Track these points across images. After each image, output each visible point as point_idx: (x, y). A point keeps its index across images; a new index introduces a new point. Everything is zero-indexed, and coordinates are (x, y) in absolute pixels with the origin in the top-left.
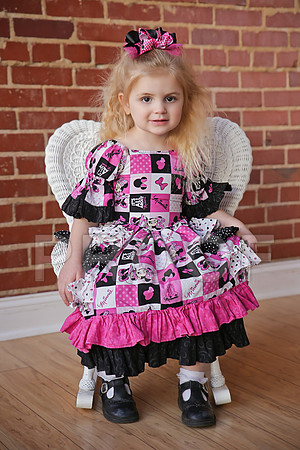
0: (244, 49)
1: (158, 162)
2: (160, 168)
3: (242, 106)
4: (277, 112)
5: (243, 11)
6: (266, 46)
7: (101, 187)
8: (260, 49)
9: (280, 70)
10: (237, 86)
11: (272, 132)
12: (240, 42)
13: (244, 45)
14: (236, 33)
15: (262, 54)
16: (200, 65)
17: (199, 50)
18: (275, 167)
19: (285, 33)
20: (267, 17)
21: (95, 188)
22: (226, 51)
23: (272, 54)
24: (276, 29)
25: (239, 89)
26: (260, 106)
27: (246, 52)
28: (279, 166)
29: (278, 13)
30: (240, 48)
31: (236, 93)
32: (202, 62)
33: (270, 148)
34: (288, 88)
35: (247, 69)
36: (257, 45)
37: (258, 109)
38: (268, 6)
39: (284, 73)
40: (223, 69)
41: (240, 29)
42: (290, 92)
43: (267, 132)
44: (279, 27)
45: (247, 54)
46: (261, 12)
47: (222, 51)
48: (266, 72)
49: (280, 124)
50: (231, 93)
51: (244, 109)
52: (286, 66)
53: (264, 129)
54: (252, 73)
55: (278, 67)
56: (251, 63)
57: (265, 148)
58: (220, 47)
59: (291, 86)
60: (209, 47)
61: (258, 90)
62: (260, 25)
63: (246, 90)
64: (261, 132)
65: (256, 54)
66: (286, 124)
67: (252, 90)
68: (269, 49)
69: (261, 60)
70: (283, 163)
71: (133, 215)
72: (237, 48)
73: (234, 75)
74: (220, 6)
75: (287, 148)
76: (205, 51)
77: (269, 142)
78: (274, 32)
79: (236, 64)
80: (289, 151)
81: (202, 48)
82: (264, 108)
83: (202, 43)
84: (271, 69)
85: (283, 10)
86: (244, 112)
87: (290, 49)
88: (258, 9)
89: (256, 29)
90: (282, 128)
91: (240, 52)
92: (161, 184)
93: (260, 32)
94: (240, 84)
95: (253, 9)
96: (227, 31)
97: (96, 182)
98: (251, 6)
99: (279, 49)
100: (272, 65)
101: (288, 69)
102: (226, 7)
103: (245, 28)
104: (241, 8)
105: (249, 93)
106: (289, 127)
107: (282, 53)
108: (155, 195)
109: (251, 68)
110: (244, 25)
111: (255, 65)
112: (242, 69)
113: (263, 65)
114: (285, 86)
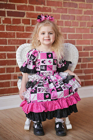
0: (77, 21)
1: (49, 55)
2: (50, 57)
3: (76, 39)
4: (87, 41)
5: (77, 10)
6: (84, 20)
7: (32, 63)
8: (82, 21)
9: (88, 28)
10: (74, 32)
11: (85, 47)
12: (76, 19)
13: (77, 20)
14: (75, 16)
15: (82, 23)
16: (63, 26)
17: (63, 21)
18: (86, 57)
19: (89, 17)
20: (84, 12)
21: (30, 64)
22: (71, 22)
23: (85, 23)
24: (87, 15)
25: (75, 33)
26: (82, 38)
27: (77, 22)
28: (87, 57)
29: (87, 11)
30: (76, 21)
31: (74, 35)
32: (64, 25)
33: (84, 51)
34: (90, 33)
35: (78, 27)
36: (81, 20)
37: (81, 40)
38: (84, 8)
39: (89, 29)
40: (71, 27)
41: (76, 15)
42: (91, 35)
43: (84, 47)
44: (88, 14)
45: (78, 23)
46: (82, 10)
47: (70, 22)
48: (84, 28)
49: (88, 44)
50: (73, 35)
51: (77, 39)
52: (90, 27)
53: (83, 46)
54: (79, 29)
55: (87, 27)
56: (79, 25)
57: (83, 51)
58: (69, 21)
59: (91, 32)
60: (66, 20)
61: (81, 34)
62: (82, 14)
63: (77, 34)
64: (82, 47)
65: (81, 23)
66: (89, 44)
67: (79, 34)
68: (85, 21)
69: (82, 24)
70: (88, 56)
71: (41, 72)
72: (75, 21)
73: (74, 29)
74: (70, 8)
75: (90, 51)
76: (65, 22)
77: (84, 50)
78: (86, 16)
79: (74, 26)
80: (91, 53)
81: (64, 21)
82: (83, 39)
83: (64, 19)
84: (85, 27)
85: (89, 9)
86: (77, 40)
87: (91, 21)
88: (81, 9)
89: (81, 15)
90: (88, 45)
91: (76, 22)
92: (50, 62)
93: (82, 16)
94: (76, 32)
95: (80, 9)
96: (72, 16)
97: (30, 62)
98: (79, 8)
99: (88, 21)
100: (85, 26)
101: (90, 28)
102: (72, 8)
103: (77, 15)
104: (76, 9)
105: (78, 35)
106: (90, 45)
107: (89, 23)
108: (48, 65)
109: (79, 27)
110: (77, 14)
111: (80, 26)
112: (76, 27)
113: (83, 26)
114: (89, 33)
